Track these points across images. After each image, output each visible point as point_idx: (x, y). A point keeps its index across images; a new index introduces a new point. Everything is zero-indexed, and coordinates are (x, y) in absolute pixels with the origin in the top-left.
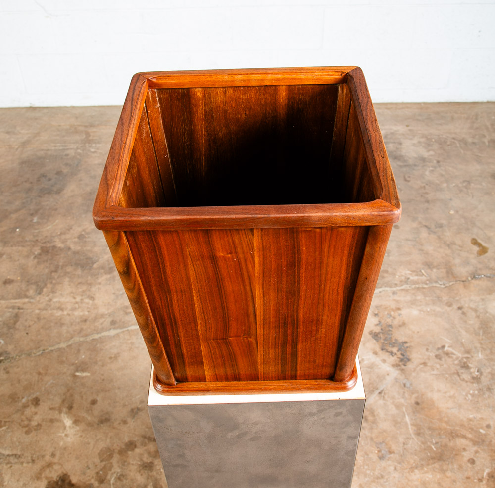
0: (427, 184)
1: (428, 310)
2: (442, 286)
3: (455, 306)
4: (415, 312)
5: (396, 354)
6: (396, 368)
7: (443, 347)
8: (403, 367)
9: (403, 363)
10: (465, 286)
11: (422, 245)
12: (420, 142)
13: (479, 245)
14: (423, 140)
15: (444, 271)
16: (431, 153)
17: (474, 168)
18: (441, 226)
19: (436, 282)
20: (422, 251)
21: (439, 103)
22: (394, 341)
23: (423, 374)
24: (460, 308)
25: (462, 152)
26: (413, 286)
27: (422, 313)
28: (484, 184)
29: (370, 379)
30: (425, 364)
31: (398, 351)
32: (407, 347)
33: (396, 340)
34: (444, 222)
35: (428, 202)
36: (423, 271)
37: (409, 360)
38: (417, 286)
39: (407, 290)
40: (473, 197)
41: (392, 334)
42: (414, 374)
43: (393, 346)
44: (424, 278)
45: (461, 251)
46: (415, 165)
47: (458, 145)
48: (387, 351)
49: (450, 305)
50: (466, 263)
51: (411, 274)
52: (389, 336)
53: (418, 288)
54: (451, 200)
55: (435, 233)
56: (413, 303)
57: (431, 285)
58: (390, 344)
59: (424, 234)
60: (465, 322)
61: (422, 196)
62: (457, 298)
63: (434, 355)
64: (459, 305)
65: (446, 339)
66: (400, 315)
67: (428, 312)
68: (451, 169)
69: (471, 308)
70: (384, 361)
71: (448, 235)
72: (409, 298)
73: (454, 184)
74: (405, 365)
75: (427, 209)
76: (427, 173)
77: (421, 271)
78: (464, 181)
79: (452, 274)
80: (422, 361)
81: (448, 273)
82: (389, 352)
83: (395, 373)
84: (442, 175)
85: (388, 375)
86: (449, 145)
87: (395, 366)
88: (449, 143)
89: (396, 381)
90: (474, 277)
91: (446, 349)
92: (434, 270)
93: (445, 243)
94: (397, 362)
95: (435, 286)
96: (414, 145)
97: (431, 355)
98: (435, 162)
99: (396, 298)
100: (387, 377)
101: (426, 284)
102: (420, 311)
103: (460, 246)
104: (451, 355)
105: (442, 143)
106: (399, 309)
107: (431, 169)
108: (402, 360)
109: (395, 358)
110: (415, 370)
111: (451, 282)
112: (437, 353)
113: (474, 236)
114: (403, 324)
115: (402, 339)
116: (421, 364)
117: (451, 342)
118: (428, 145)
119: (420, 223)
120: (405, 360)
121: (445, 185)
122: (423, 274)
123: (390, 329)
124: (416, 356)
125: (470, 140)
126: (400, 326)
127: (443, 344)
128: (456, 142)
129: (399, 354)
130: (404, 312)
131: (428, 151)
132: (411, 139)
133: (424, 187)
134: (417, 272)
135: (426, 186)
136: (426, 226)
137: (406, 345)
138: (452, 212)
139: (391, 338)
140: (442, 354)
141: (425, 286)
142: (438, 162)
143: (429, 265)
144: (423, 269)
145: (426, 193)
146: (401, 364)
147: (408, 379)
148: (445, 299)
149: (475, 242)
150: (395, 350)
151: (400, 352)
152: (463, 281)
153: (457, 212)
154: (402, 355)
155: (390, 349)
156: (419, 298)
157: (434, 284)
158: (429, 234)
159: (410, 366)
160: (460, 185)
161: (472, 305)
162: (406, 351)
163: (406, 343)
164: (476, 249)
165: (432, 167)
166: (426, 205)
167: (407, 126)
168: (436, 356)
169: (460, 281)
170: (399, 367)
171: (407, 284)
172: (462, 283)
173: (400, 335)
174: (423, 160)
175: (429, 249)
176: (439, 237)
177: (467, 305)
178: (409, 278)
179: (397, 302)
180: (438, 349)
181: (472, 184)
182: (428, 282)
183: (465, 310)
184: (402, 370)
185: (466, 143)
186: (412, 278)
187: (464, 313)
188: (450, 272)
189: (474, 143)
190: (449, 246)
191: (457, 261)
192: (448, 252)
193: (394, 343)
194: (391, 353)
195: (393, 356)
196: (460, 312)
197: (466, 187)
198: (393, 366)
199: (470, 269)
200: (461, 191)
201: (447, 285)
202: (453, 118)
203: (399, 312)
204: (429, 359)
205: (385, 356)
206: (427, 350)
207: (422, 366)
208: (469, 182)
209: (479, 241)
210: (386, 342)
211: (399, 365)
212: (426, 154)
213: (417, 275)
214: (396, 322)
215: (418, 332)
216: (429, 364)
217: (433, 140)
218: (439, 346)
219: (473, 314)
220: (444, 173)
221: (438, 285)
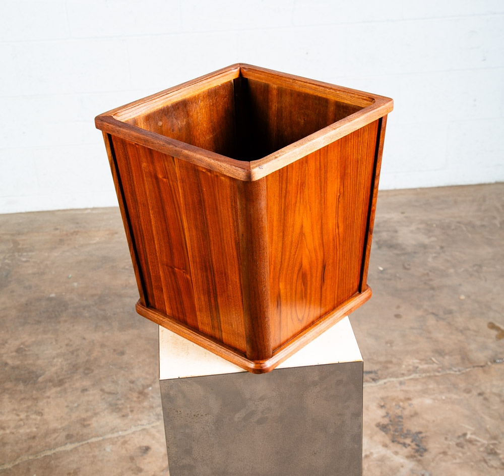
0: (430, 271)
1: (444, 398)
2: (458, 373)
3: (475, 393)
4: (428, 401)
5: (409, 445)
6: (412, 459)
7: (465, 435)
8: (419, 458)
9: (419, 453)
10: (484, 372)
11: (430, 332)
12: (418, 229)
13: (498, 329)
14: (421, 226)
15: (459, 357)
16: (433, 239)
17: (486, 252)
18: (450, 312)
19: (450, 369)
20: (431, 338)
21: (439, 187)
22: (405, 432)
23: (443, 464)
24: (480, 394)
25: (470, 236)
26: (424, 375)
27: (436, 401)
28: (498, 267)
29: (381, 473)
30: (445, 453)
31: (412, 442)
32: (422, 438)
33: (409, 431)
34: (454, 308)
35: (433, 288)
36: (433, 359)
37: (426, 450)
38: (428, 374)
39: (416, 380)
40: (486, 280)
41: (403, 425)
42: (433, 464)
43: (406, 437)
44: (435, 366)
45: (476, 336)
46: (415, 253)
47: (464, 229)
48: (399, 443)
49: (468, 391)
50: (484, 347)
51: (420, 363)
52: (400, 427)
53: (430, 377)
54: (460, 285)
55: (444, 319)
56: (425, 392)
57: (445, 373)
58: (401, 435)
59: (431, 321)
60: (489, 407)
61: (425, 283)
62: (477, 384)
63: (454, 443)
64: (479, 391)
65: (467, 427)
66: (410, 405)
67: (444, 400)
68: (457, 254)
69: (494, 394)
70: (396, 453)
71: (460, 321)
72: (419, 387)
73: (462, 269)
74: (421, 456)
75: (433, 296)
76: (430, 259)
77: (431, 359)
78: (474, 265)
79: (468, 360)
80: (442, 450)
81: (463, 359)
82: (401, 444)
83: (410, 465)
84: (448, 261)
85: (402, 467)
86: (453, 230)
87: (410, 457)
88: (453, 227)
89: (413, 473)
90: (494, 362)
91: (468, 436)
92: (447, 357)
93: (457, 329)
94: (412, 453)
95: (450, 374)
96: (412, 232)
97: (451, 443)
98: (438, 248)
99: (404, 388)
100: (402, 470)
101: (439, 372)
102: (434, 399)
103: (475, 331)
104: (475, 443)
105: (445, 227)
106: (409, 399)
107: (434, 255)
108: (417, 451)
109: (409, 449)
110: (433, 460)
111: (467, 368)
112: (458, 441)
113: (491, 320)
114: (415, 414)
115: (415, 429)
116: (440, 453)
117: (473, 429)
118: (429, 231)
119: (426, 310)
120: (421, 450)
121: (452, 271)
122: (434, 362)
123: (401, 420)
124: (434, 446)
125: (478, 223)
126: (412, 416)
127: (464, 431)
128: (462, 226)
129: (413, 445)
130: (416, 402)
131: (430, 237)
132: (408, 226)
133: (428, 274)
134: (427, 361)
135: (430, 274)
136: (433, 314)
137: (420, 436)
138: (463, 297)
139: (402, 429)
140: (463, 442)
141: (437, 374)
142: (442, 248)
143: (440, 353)
144: (434, 356)
145: (431, 280)
146: (416, 454)
147: (426, 470)
148: (462, 385)
149: (492, 326)
150: (408, 441)
151: (414, 443)
152: (482, 367)
153: (468, 297)
154: (417, 445)
155: (402, 440)
156: (431, 386)
157: (448, 372)
158: (437, 321)
159: (427, 456)
160: (470, 270)
161: (495, 390)
162: (421, 441)
163: (420, 433)
164: (494, 333)
165: (435, 253)
166: (431, 292)
167: (403, 213)
168: (458, 445)
169: (478, 366)
170: (415, 459)
171: (417, 373)
172: (481, 368)
173: (413, 426)
174: (424, 246)
175: (439, 336)
176: (449, 324)
177: (488, 391)
178: (417, 367)
179: (406, 392)
180: (459, 437)
181: (484, 269)
182: (440, 370)
183: (487, 395)
184: (419, 461)
185: (473, 227)
186: (421, 367)
187: (485, 399)
188: (465, 358)
189: (483, 226)
190: (461, 331)
191: (473, 346)
192: (462, 338)
193: (406, 434)
194: (404, 445)
195: (406, 447)
196: (481, 398)
197: (477, 271)
198: (408, 457)
199: (489, 353)
200: (471, 275)
201: (464, 371)
202: (456, 202)
203: (410, 402)
204: (449, 448)
205: (398, 448)
206: (446, 439)
207: (441, 456)
208: (480, 266)
209: (497, 324)
210: (397, 434)
211: (415, 456)
212: (426, 241)
213: (427, 363)
214: (406, 413)
215: (434, 421)
216: (449, 453)
217: (434, 225)
218: (460, 434)
219: (497, 399)
220: (449, 258)
221: (452, 372)
